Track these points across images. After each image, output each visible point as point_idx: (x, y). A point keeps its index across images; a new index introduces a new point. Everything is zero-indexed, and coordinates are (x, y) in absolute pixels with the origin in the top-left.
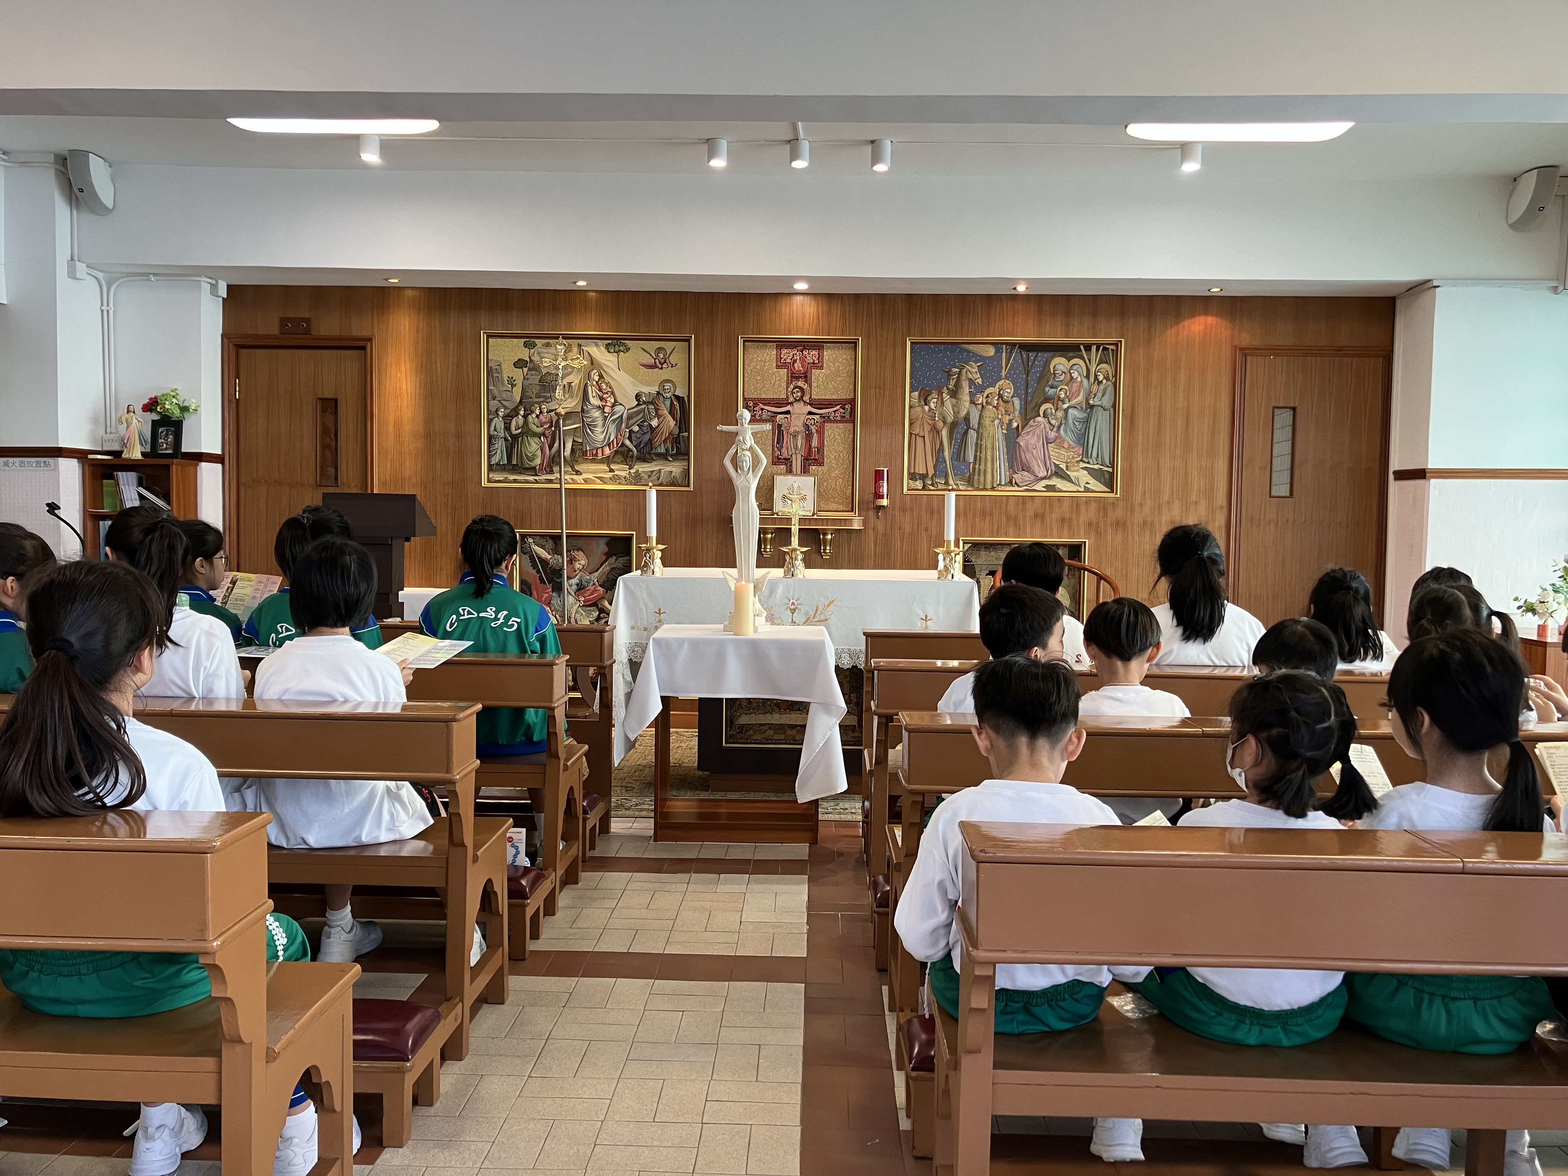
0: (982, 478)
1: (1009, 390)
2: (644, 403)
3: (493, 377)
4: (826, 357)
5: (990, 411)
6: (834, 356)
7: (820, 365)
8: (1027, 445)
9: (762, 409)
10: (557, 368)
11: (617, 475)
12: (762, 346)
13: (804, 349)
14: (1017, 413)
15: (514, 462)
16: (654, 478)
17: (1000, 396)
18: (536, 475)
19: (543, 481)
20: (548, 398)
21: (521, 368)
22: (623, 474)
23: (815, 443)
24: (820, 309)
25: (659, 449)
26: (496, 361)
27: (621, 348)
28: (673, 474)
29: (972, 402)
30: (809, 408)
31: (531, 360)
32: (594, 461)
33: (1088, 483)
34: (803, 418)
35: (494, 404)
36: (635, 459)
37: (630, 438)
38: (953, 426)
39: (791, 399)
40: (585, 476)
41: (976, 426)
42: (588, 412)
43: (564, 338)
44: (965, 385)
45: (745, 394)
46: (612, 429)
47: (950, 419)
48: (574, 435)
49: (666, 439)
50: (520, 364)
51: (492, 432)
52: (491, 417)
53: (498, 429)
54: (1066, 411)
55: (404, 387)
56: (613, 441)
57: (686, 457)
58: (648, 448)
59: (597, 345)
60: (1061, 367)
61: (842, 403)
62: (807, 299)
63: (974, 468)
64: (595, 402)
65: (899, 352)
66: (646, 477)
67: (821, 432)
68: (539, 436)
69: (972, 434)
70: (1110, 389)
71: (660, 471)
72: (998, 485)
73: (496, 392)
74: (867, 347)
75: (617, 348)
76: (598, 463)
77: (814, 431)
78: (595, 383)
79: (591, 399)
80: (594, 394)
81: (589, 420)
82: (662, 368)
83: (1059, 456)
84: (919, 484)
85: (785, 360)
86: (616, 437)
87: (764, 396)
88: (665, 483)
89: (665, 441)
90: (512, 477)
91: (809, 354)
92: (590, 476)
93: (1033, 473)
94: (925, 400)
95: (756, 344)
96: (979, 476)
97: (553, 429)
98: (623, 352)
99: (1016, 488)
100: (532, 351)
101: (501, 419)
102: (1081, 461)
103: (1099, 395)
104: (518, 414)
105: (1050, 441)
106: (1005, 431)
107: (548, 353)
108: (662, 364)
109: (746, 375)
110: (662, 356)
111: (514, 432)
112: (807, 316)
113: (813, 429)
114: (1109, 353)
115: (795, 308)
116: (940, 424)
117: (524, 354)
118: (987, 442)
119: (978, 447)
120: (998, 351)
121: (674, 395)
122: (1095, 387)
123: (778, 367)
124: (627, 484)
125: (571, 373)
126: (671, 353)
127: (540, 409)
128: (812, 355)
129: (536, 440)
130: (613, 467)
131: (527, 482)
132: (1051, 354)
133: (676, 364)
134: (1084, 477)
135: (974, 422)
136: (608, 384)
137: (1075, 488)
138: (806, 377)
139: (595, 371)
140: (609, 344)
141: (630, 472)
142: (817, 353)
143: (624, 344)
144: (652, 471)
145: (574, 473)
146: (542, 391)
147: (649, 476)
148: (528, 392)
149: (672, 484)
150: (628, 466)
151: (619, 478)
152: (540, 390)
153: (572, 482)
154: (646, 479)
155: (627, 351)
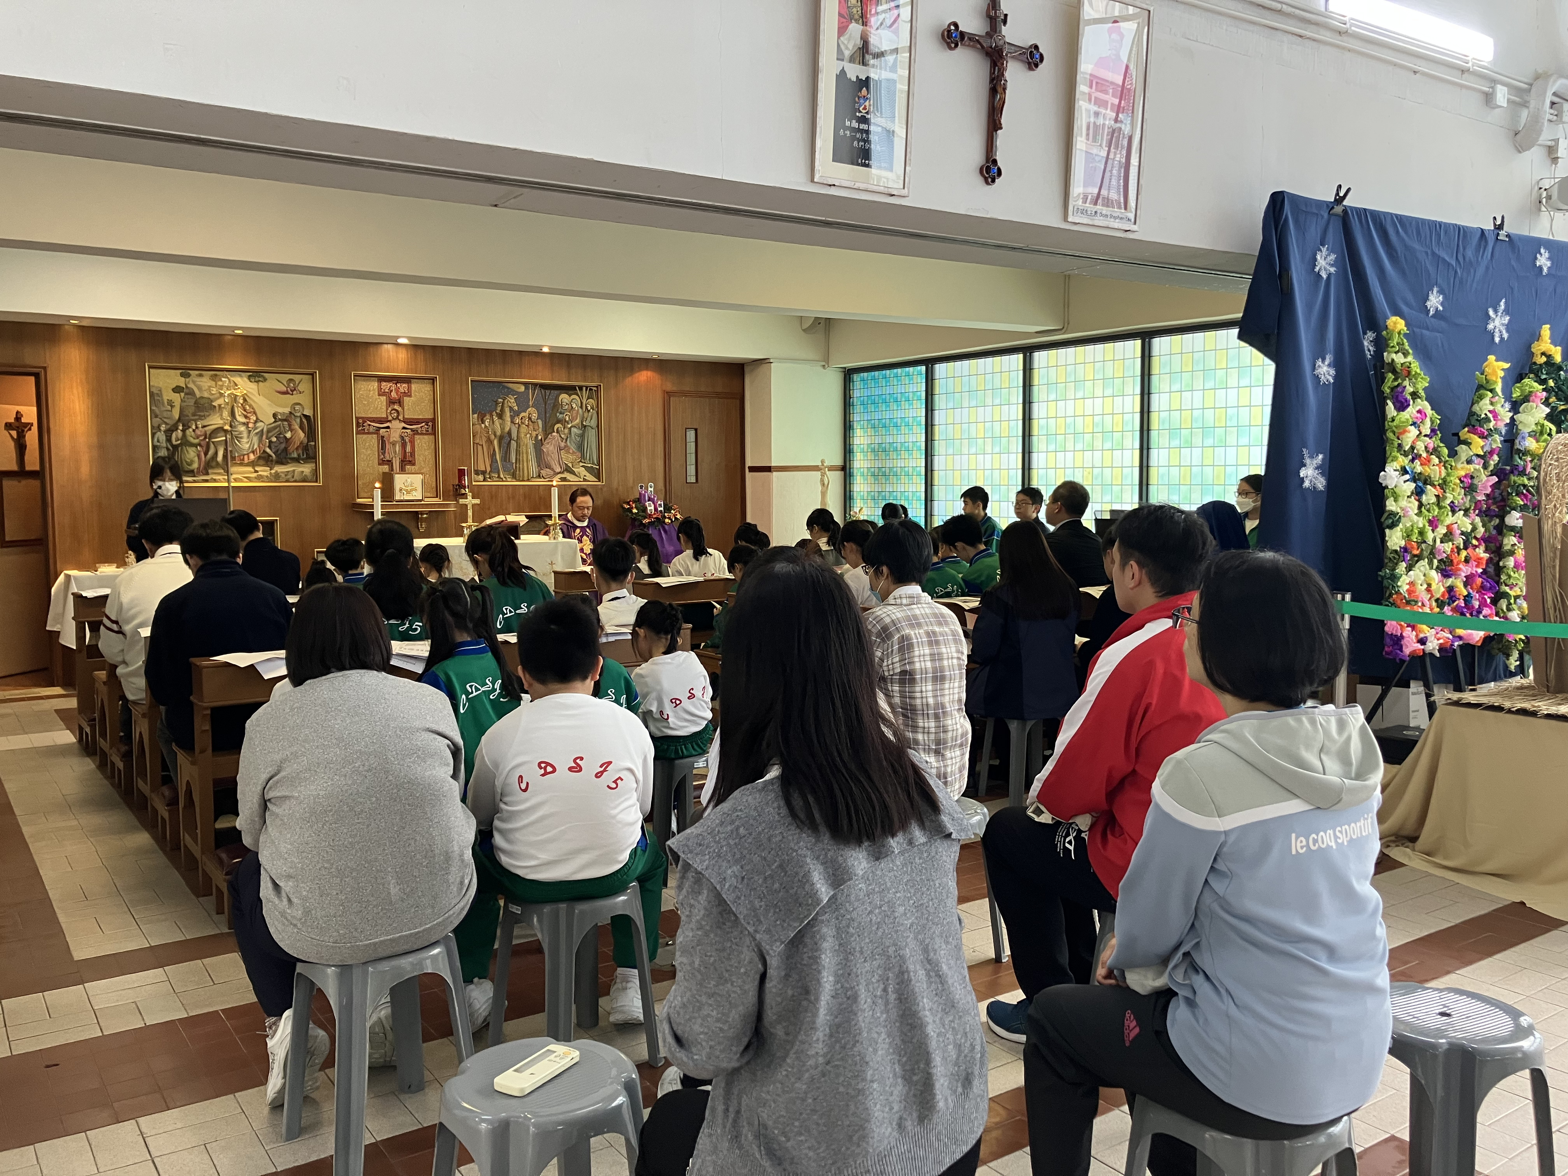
2: (280, 420)
4: (413, 389)
5: (524, 429)
6: (418, 387)
7: (409, 394)
11: (260, 475)
12: (368, 380)
13: (397, 383)
16: (289, 476)
19: (201, 481)
21: (179, 393)
22: (265, 474)
24: (409, 356)
27: (260, 379)
28: (304, 473)
40: (235, 476)
42: (235, 427)
44: (507, 410)
47: (499, 433)
50: (177, 390)
55: (77, 407)
59: (241, 376)
62: (405, 349)
64: (242, 419)
65: (464, 387)
66: (283, 475)
67: (412, 442)
69: (513, 444)
70: (595, 415)
71: (294, 471)
73: (158, 412)
74: (443, 383)
75: (257, 379)
83: (568, 458)
84: (481, 477)
85: (384, 390)
88: (298, 480)
91: (401, 386)
92: (238, 476)
93: (553, 470)
95: (364, 378)
98: (262, 382)
100: (187, 380)
103: (589, 419)
107: (201, 381)
109: (358, 400)
112: (399, 360)
114: (594, 392)
115: (391, 353)
117: (181, 382)
120: (527, 388)
122: (586, 415)
123: (379, 395)
124: (269, 482)
128: (403, 387)
130: (257, 469)
132: (558, 392)
134: (583, 472)
135: (514, 435)
136: (250, 406)
138: (400, 402)
140: (250, 376)
141: (270, 472)
142: (406, 386)
143: (262, 376)
144: (288, 472)
145: (227, 474)
146: (197, 411)
147: (286, 475)
149: (304, 481)
150: (269, 468)
151: (262, 477)
152: (195, 410)
153: (224, 481)
154: (283, 478)
155: (265, 381)
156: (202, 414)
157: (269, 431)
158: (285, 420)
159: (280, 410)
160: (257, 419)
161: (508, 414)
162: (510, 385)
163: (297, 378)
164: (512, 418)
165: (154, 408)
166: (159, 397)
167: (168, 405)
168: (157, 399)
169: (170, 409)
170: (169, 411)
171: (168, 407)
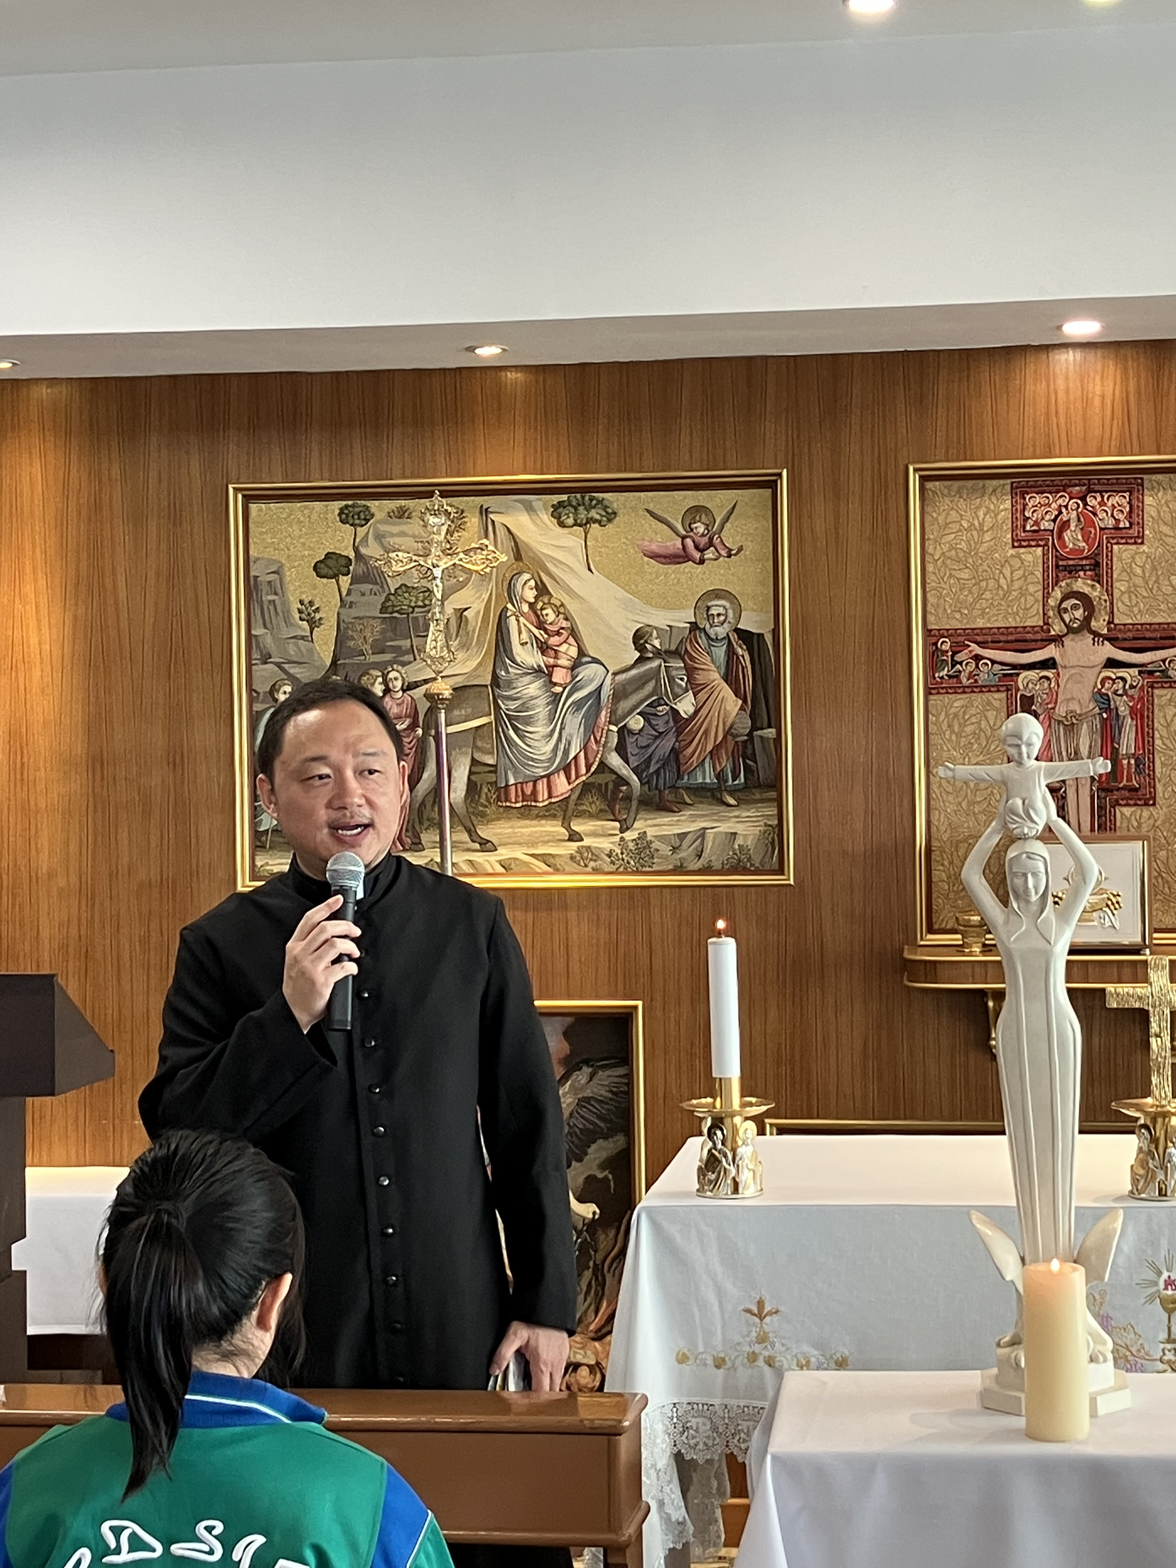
2: (658, 653)
4: (1150, 512)
7: (1134, 532)
9: (977, 658)
10: (428, 574)
11: (588, 848)
12: (974, 490)
13: (1089, 491)
16: (686, 853)
20: (406, 653)
21: (335, 576)
22: (605, 844)
24: (1132, 384)
25: (699, 774)
26: (271, 561)
27: (594, 514)
28: (739, 841)
30: (1108, 650)
31: (360, 557)
32: (528, 812)
34: (1091, 679)
35: (265, 673)
36: (635, 803)
37: (621, 750)
40: (504, 853)
43: (443, 495)
45: (931, 618)
46: (574, 725)
48: (475, 747)
49: (717, 747)
50: (330, 566)
52: (257, 707)
55: (34, 640)
56: (576, 758)
57: (773, 794)
58: (668, 775)
59: (530, 509)
62: (1095, 359)
66: (665, 849)
71: (702, 834)
73: (268, 641)
75: (583, 515)
76: (538, 816)
77: (1123, 710)
78: (525, 608)
79: (517, 649)
80: (525, 637)
81: (513, 705)
82: (702, 562)
85: (1036, 523)
86: (585, 748)
87: (980, 623)
88: (717, 865)
89: (714, 754)
91: (1103, 503)
92: (519, 854)
95: (956, 484)
97: (420, 731)
98: (599, 522)
100: (361, 531)
107: (403, 534)
109: (930, 568)
110: (700, 528)
112: (1097, 401)
115: (1061, 383)
117: (342, 541)
121: (737, 630)
123: (1017, 543)
124: (616, 873)
125: (462, 585)
126: (726, 519)
128: (1110, 507)
130: (577, 826)
133: (740, 549)
136: (561, 609)
138: (1096, 567)
139: (526, 576)
140: (561, 504)
141: (622, 839)
142: (1124, 502)
143: (600, 502)
144: (682, 836)
145: (477, 846)
146: (389, 634)
147: (675, 849)
148: (354, 639)
149: (737, 869)
150: (617, 824)
151: (596, 857)
152: (383, 632)
153: (472, 871)
154: (666, 858)
155: (609, 520)
156: (406, 643)
157: (619, 694)
158: (675, 654)
159: (660, 619)
160: (581, 653)
165: (255, 631)
166: (276, 594)
167: (301, 619)
168: (270, 602)
169: (308, 634)
170: (303, 638)
171: (300, 627)
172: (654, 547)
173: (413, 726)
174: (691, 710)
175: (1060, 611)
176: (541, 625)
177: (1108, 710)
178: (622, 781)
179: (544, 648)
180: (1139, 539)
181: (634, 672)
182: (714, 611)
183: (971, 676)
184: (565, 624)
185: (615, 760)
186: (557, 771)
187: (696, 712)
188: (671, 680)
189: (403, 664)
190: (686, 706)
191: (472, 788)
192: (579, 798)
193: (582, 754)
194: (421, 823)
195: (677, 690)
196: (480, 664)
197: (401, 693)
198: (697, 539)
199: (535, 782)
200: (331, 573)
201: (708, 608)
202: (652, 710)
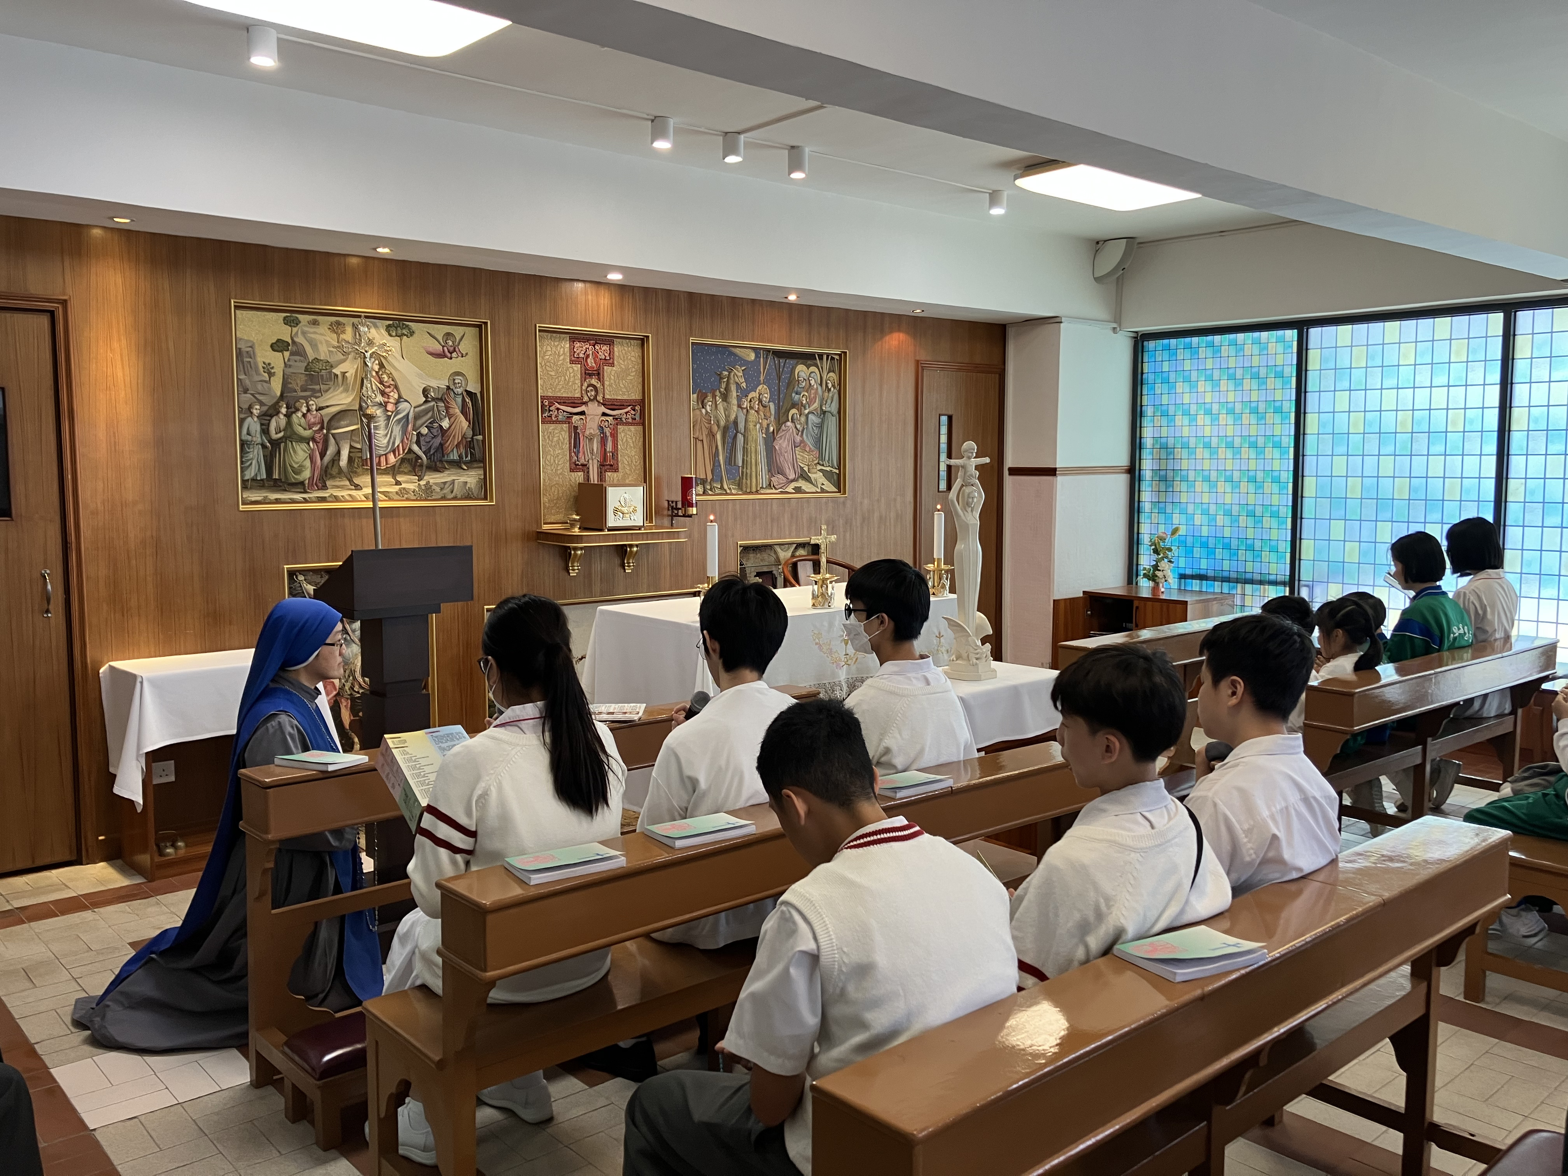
0: (749, 482)
1: (766, 395)
2: (433, 399)
3: (243, 362)
4: (616, 354)
6: (623, 352)
7: (611, 361)
8: (780, 449)
9: (558, 409)
11: (404, 489)
12: (555, 338)
13: (596, 343)
14: (772, 418)
15: (276, 476)
16: (447, 491)
17: (760, 401)
18: (305, 492)
19: (314, 500)
20: (318, 392)
21: (281, 351)
22: (412, 486)
23: (609, 447)
24: (614, 301)
27: (405, 332)
28: (468, 485)
29: (739, 406)
30: (603, 409)
31: (294, 342)
33: (823, 484)
34: (598, 419)
36: (424, 468)
37: (418, 443)
38: (725, 430)
39: (586, 399)
40: (366, 491)
41: (743, 431)
44: (733, 387)
45: (544, 391)
46: (397, 430)
48: (351, 440)
50: (279, 346)
51: (246, 437)
53: (253, 432)
54: (807, 416)
55: (120, 374)
56: (398, 446)
59: (376, 326)
60: (802, 374)
61: (632, 404)
63: (743, 472)
65: (683, 352)
66: (438, 489)
68: (306, 440)
71: (453, 482)
72: (761, 488)
73: (247, 382)
74: (656, 345)
75: (399, 332)
77: (608, 434)
85: (578, 354)
86: (402, 441)
87: (559, 395)
88: (459, 496)
89: (458, 446)
90: (274, 496)
91: (600, 349)
94: (703, 402)
95: (551, 335)
96: (747, 479)
98: (407, 336)
99: (774, 491)
100: (295, 330)
101: (256, 419)
102: (818, 463)
104: (278, 413)
105: (797, 445)
106: (764, 435)
107: (315, 333)
108: (451, 353)
109: (540, 370)
110: (450, 343)
111: (275, 436)
112: (601, 307)
113: (608, 431)
116: (715, 428)
117: (285, 333)
118: (751, 446)
119: (745, 450)
120: (757, 357)
121: (466, 391)
123: (572, 362)
124: (416, 500)
126: (461, 340)
127: (308, 406)
128: (603, 351)
129: (304, 446)
131: (293, 501)
132: (795, 361)
137: (814, 489)
140: (388, 326)
141: (419, 484)
142: (608, 349)
143: (407, 326)
144: (445, 483)
145: (353, 487)
146: (309, 382)
147: (442, 489)
148: (291, 383)
149: (468, 497)
150: (417, 478)
151: (408, 493)
152: (306, 381)
153: (350, 499)
154: (437, 493)
155: (411, 335)
156: (317, 387)
157: (417, 417)
158: (441, 400)
159: (434, 383)
160: (400, 397)
161: (734, 393)
162: (737, 351)
163: (458, 331)
164: (739, 399)
165: (242, 377)
166: (251, 358)
167: (264, 372)
168: (248, 362)
169: (268, 379)
170: (265, 381)
171: (263, 376)
172: (431, 350)
173: (322, 428)
174: (448, 426)
175: (587, 392)
176: (381, 383)
177: (603, 433)
178: (418, 457)
179: (383, 393)
180: (612, 365)
181: (423, 407)
182: (456, 381)
183: (556, 416)
184: (392, 383)
185: (415, 448)
186: (389, 452)
187: (450, 427)
188: (439, 411)
189: (316, 397)
190: (445, 424)
191: (350, 459)
192: (400, 465)
193: (401, 445)
194: (326, 476)
195: (441, 416)
196: (353, 400)
197: (315, 412)
198: (449, 348)
199: (380, 457)
200: (279, 349)
201: (454, 380)
202: (430, 425)
